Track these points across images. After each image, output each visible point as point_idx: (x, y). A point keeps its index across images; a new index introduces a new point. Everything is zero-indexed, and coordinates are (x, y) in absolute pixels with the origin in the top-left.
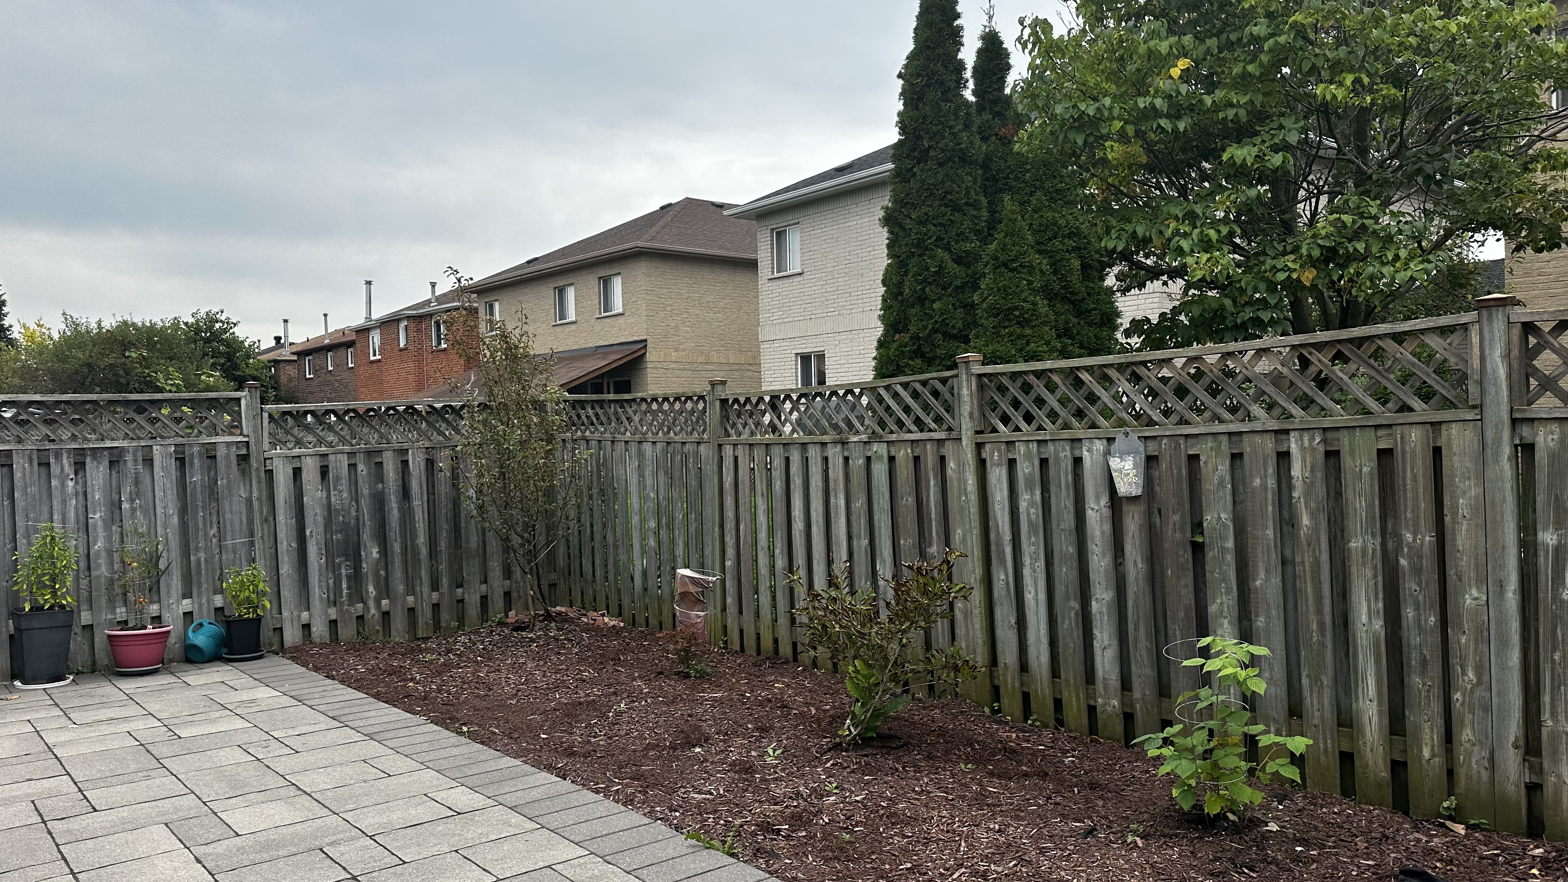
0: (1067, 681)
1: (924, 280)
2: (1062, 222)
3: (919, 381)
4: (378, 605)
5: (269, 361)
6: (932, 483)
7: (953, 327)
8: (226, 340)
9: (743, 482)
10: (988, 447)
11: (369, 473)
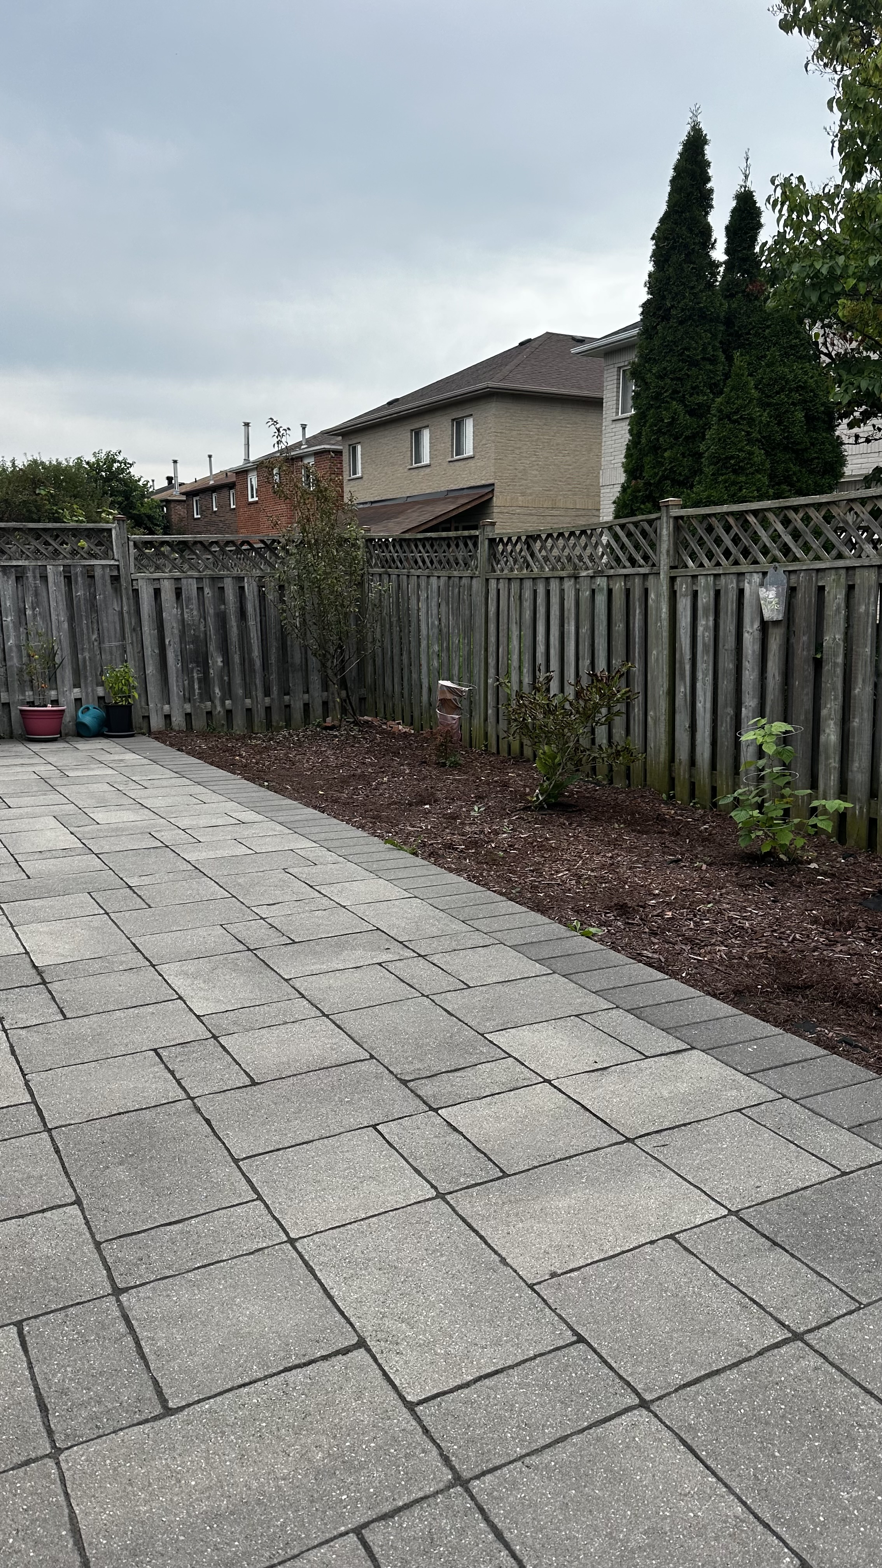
0: (721, 772)
1: (659, 430)
2: (790, 377)
3: (633, 523)
4: (223, 704)
5: (162, 501)
6: (637, 612)
7: (680, 474)
8: (123, 480)
9: (503, 611)
10: (678, 579)
11: (214, 596)
